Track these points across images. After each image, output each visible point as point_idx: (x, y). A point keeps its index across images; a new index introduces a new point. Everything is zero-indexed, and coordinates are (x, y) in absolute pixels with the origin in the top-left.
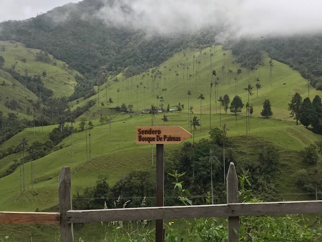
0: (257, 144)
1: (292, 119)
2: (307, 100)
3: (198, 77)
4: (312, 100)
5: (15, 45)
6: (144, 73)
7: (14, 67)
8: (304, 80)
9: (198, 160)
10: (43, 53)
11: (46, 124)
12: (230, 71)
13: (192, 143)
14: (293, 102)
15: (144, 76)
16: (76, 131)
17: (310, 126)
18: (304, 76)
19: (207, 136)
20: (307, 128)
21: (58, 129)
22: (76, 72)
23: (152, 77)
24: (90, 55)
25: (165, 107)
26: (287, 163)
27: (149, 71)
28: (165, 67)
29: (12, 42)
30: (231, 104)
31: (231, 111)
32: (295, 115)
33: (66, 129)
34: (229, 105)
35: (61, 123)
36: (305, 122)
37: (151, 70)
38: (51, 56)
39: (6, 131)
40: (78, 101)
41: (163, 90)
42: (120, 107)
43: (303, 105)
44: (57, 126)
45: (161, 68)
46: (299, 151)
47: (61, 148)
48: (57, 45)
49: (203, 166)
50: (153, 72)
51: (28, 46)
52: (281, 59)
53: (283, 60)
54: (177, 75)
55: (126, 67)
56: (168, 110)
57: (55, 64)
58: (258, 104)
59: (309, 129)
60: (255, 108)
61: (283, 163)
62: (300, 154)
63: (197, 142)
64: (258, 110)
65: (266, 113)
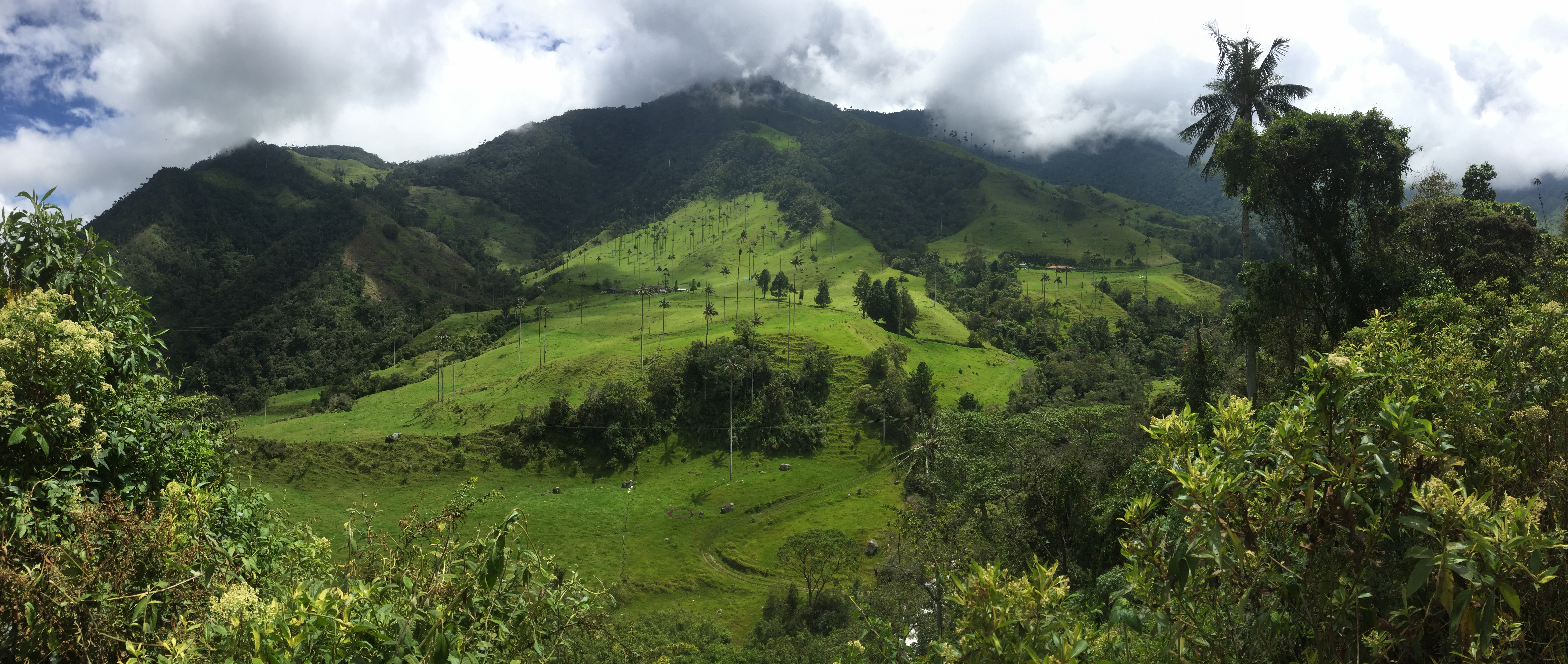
0: (806, 346)
1: (856, 310)
2: (877, 283)
3: (725, 240)
4: (884, 283)
5: (443, 192)
6: (641, 231)
7: (441, 226)
8: (877, 253)
9: (714, 370)
10: (486, 202)
11: (482, 309)
12: (774, 234)
13: (704, 344)
14: (859, 284)
15: (640, 235)
16: (528, 321)
17: (880, 321)
18: (877, 248)
19: (731, 335)
20: (876, 323)
21: (501, 317)
23: (652, 236)
24: (557, 203)
25: (672, 286)
26: (845, 375)
27: (648, 227)
28: (674, 222)
29: (438, 188)
30: (773, 284)
31: (772, 294)
32: (861, 304)
33: (512, 317)
34: (770, 285)
35: (505, 308)
36: (874, 315)
37: (651, 225)
38: (497, 207)
39: (425, 318)
40: (536, 275)
41: (669, 257)
42: (601, 283)
43: (873, 289)
44: (498, 312)
45: (668, 223)
46: (863, 357)
47: (503, 344)
48: (508, 190)
49: (720, 378)
50: (655, 228)
51: (461, 193)
52: (848, 220)
53: (850, 221)
54: (693, 234)
55: (612, 222)
56: (676, 290)
57: (502, 219)
58: (810, 286)
59: (879, 325)
60: (806, 293)
61: (839, 374)
62: (865, 362)
63: (713, 341)
64: (811, 294)
65: (823, 300)
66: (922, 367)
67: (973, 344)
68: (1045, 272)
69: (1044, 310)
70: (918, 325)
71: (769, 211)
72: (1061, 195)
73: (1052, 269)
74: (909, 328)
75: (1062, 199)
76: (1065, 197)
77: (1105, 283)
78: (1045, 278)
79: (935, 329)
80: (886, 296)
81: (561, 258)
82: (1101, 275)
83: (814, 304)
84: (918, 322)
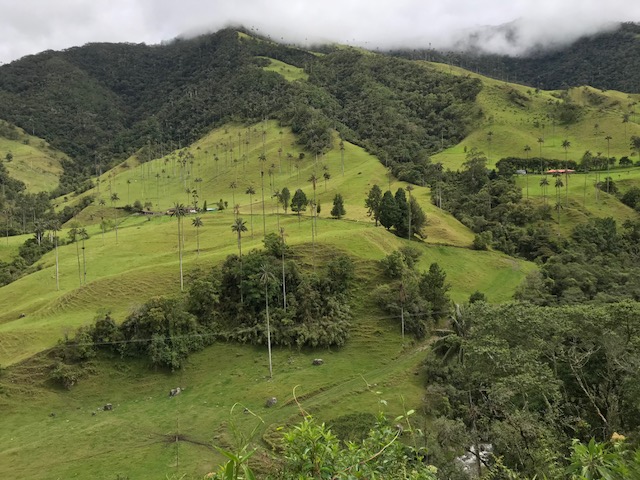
0: (327, 253)
1: (369, 220)
2: (388, 194)
3: (246, 163)
4: (394, 194)
6: (168, 157)
8: (384, 168)
9: (248, 279)
10: (7, 124)
11: (12, 233)
12: (290, 156)
13: (239, 256)
14: (370, 197)
15: (167, 160)
16: (63, 243)
17: (392, 228)
18: (383, 163)
19: (260, 245)
20: (388, 230)
22: (61, 155)
23: (179, 161)
24: (83, 129)
25: (200, 206)
26: (364, 277)
27: (174, 153)
28: (198, 148)
30: (293, 200)
31: (293, 210)
32: (373, 213)
33: (47, 241)
34: (290, 202)
35: (38, 231)
36: (386, 223)
37: (177, 152)
38: (19, 130)
40: (65, 198)
41: (197, 181)
42: (132, 206)
43: (383, 200)
44: (31, 236)
46: (379, 261)
47: (39, 268)
48: (30, 114)
49: (255, 287)
50: (181, 154)
52: (355, 140)
53: (357, 141)
54: (217, 159)
55: (139, 148)
56: (205, 209)
57: (27, 143)
58: (326, 200)
59: (391, 231)
60: (323, 206)
61: (359, 277)
62: (380, 264)
63: (246, 254)
64: (327, 208)
65: (338, 212)
66: (434, 267)
67: (477, 247)
68: (544, 177)
69: (546, 214)
70: (425, 230)
71: (284, 136)
72: (556, 100)
73: (550, 173)
74: (417, 233)
75: (557, 103)
76: (561, 101)
77: (611, 183)
78: (544, 183)
79: (442, 234)
80: (396, 206)
81: (91, 182)
82: (606, 176)
83: (331, 216)
84: (426, 228)
